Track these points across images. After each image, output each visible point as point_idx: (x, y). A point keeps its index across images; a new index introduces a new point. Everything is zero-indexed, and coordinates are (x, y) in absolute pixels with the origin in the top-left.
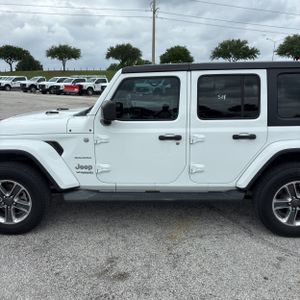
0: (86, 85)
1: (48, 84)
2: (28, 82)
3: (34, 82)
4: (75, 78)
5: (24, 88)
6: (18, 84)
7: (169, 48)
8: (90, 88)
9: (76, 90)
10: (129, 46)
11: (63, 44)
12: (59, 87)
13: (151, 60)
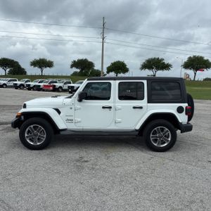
0: (58, 85)
1: (32, 84)
2: (19, 83)
3: (23, 83)
4: (50, 80)
5: (16, 87)
6: (11, 83)
7: (113, 62)
8: (60, 87)
9: (51, 88)
10: (86, 60)
11: (42, 58)
12: (40, 86)
13: (100, 70)
